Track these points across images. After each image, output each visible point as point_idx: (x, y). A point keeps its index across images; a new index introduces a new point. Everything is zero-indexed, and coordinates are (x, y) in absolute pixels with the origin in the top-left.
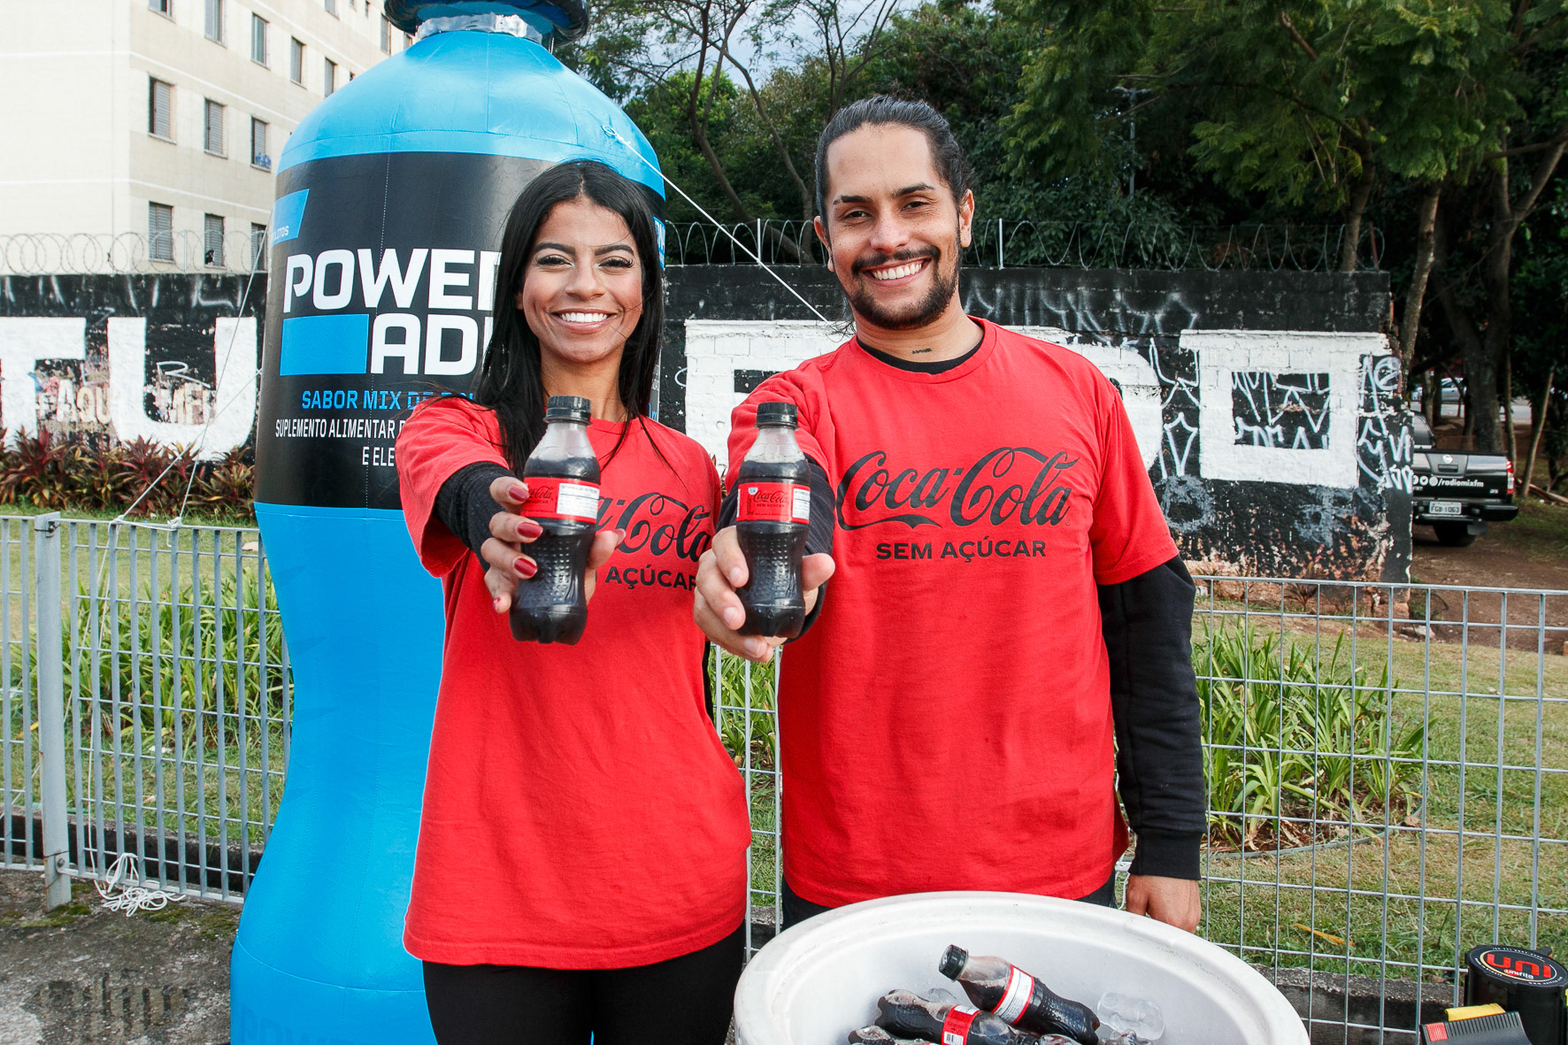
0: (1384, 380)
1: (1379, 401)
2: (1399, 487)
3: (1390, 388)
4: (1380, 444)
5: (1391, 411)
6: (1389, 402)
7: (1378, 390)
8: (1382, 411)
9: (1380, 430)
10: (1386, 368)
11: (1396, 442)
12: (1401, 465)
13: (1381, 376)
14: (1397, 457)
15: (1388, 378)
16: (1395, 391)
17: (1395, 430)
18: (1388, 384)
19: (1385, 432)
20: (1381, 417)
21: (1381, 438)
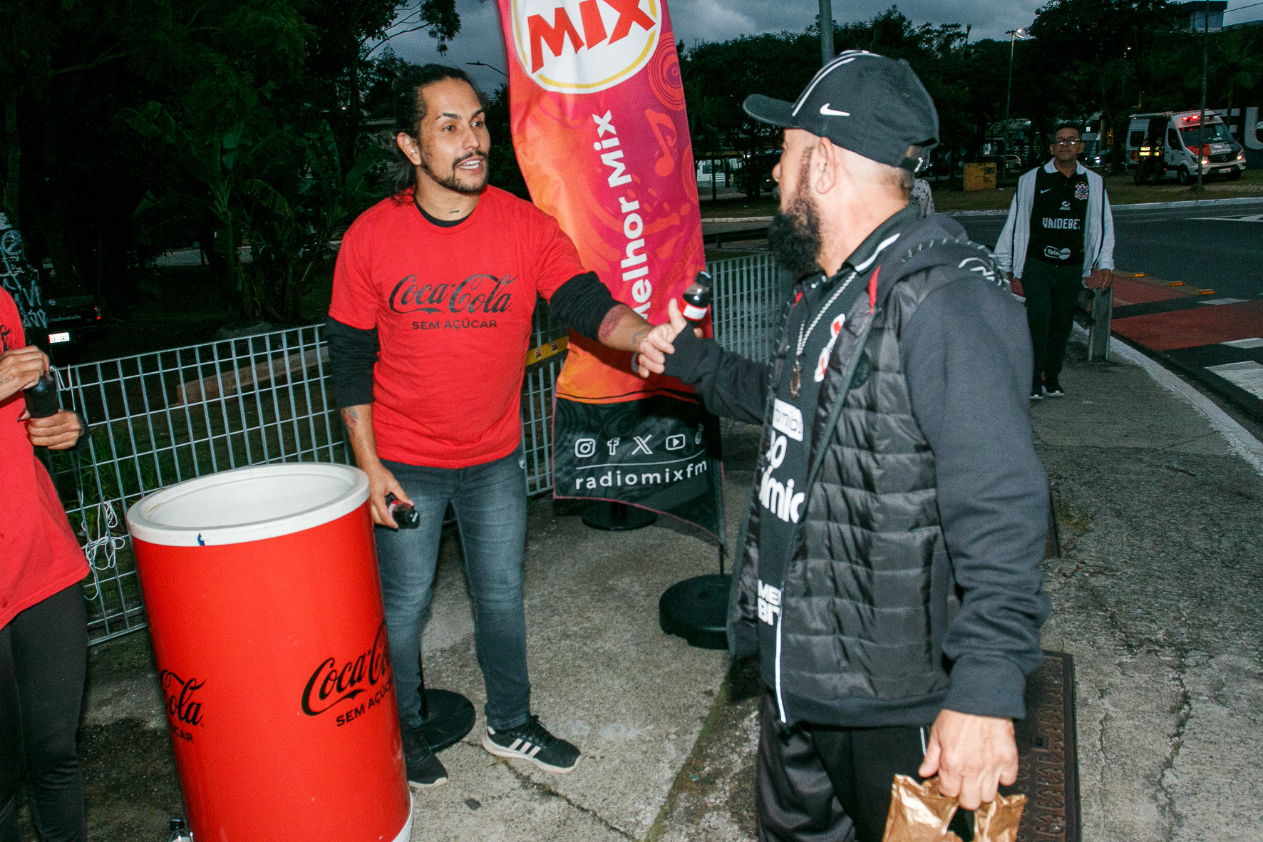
0: (10, 249)
1: (9, 263)
2: (37, 325)
3: (16, 253)
4: (16, 295)
5: (20, 270)
6: (17, 264)
7: (7, 256)
8: (13, 271)
9: (16, 286)
10: (10, 239)
11: (29, 293)
12: (35, 309)
13: (7, 245)
14: (31, 304)
15: (13, 245)
16: (20, 255)
17: (26, 284)
18: (13, 251)
19: (19, 287)
20: (14, 276)
21: (17, 291)
